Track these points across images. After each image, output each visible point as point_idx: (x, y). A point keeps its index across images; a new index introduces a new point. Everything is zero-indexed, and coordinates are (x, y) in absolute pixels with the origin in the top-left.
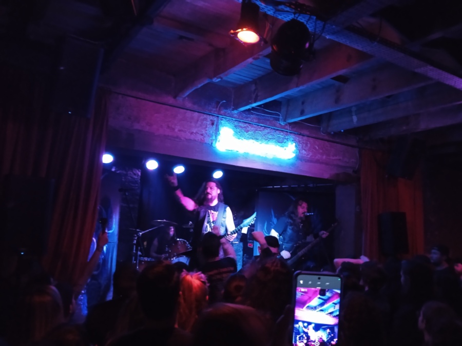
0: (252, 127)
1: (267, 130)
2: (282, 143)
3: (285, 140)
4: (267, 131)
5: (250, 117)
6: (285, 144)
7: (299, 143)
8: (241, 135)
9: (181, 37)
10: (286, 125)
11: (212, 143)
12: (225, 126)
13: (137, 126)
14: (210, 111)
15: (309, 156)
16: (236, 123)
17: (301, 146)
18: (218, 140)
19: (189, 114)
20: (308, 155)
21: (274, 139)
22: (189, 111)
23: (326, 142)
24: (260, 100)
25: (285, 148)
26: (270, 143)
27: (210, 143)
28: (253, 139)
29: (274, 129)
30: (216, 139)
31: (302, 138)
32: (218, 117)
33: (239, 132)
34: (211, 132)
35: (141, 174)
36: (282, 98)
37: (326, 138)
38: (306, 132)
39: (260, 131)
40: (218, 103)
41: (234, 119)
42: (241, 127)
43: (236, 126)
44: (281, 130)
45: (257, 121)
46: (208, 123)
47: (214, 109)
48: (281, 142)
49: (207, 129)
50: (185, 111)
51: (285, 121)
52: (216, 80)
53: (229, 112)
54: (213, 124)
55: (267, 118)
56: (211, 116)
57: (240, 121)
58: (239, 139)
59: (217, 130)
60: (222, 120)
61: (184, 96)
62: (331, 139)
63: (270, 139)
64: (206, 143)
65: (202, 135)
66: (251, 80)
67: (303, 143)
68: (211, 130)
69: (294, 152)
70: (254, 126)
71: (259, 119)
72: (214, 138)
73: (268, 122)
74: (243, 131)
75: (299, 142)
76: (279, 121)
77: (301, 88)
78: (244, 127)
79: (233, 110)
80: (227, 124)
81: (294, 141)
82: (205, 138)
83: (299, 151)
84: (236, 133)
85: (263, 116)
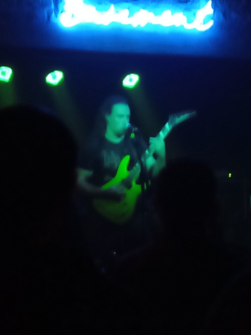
11: (49, 17)
18: (60, 10)
25: (193, 11)
30: (57, 9)
69: (212, 19)
72: (53, 6)
83: (225, 15)
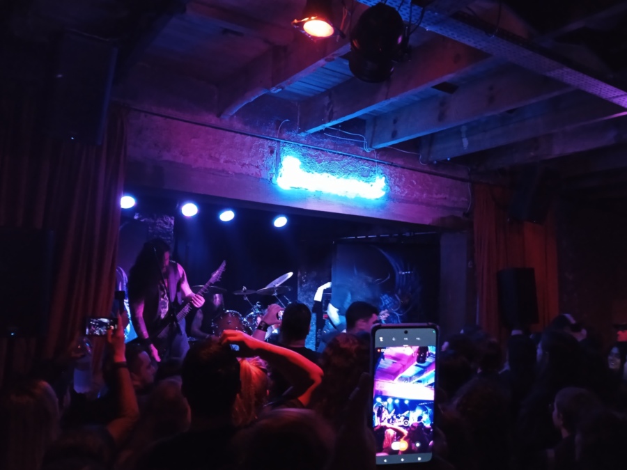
0: (326, 155)
1: (347, 159)
2: (367, 177)
3: (372, 173)
4: (346, 161)
5: (323, 143)
6: (372, 179)
7: (390, 177)
8: (311, 167)
9: (226, 31)
10: (372, 152)
11: (271, 179)
12: (288, 154)
13: (167, 156)
14: (269, 133)
15: (403, 195)
16: (304, 151)
17: (393, 181)
18: (280, 174)
19: (238, 138)
20: (403, 192)
21: (357, 171)
22: (238, 134)
23: (427, 175)
24: (336, 119)
25: (371, 183)
26: (350, 177)
28: (327, 172)
29: (356, 158)
30: (277, 173)
31: (394, 170)
32: (278, 142)
33: (309, 163)
34: (270, 163)
35: (175, 222)
36: (366, 114)
37: (427, 169)
38: (400, 162)
39: (337, 160)
40: (278, 123)
41: (301, 145)
42: (311, 156)
43: (303, 155)
44: (366, 159)
45: (332, 147)
46: (266, 151)
47: (273, 132)
48: (366, 175)
49: (265, 159)
50: (233, 134)
51: (371, 147)
52: (275, 91)
53: (295, 135)
54: (272, 152)
55: (348, 143)
56: (269, 141)
57: (309, 148)
58: (308, 172)
59: (278, 160)
60: (284, 146)
61: (231, 114)
62: (434, 171)
63: (351, 171)
64: (263, 179)
65: (257, 167)
66: (323, 90)
67: (396, 177)
68: (270, 160)
69: (383, 190)
70: (329, 153)
71: (335, 144)
72: (274, 171)
73: (348, 149)
74: (313, 161)
75: (391, 175)
76: (363, 147)
77: (393, 100)
78: (315, 156)
79: (299, 132)
80: (292, 151)
81: (384, 174)
82: (262, 172)
83: (391, 188)
84: (304, 164)
85: (341, 140)
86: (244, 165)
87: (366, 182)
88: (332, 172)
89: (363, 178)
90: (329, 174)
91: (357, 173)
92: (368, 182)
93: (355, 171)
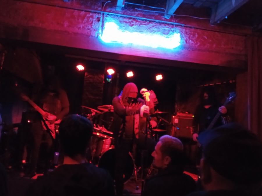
0: (137, 21)
1: (152, 23)
2: (167, 34)
3: (171, 32)
4: (151, 25)
5: (135, 14)
6: (171, 36)
7: (184, 34)
8: (125, 29)
10: (172, 17)
11: (98, 36)
12: (110, 21)
13: (31, 24)
14: (97, 9)
15: (196, 46)
16: (121, 19)
17: (188, 37)
19: (76, 13)
20: (196, 44)
21: (160, 31)
22: (76, 10)
23: (216, 33)
25: (170, 38)
26: (155, 35)
27: (96, 36)
28: (137, 32)
30: (102, 32)
31: (190, 30)
32: (103, 14)
33: (124, 26)
34: (97, 27)
39: (145, 25)
40: (103, 3)
41: (120, 15)
42: (126, 22)
43: (121, 22)
44: (167, 23)
46: (95, 20)
47: (100, 9)
49: (93, 24)
50: (73, 10)
53: (114, 10)
54: (99, 21)
55: (152, 14)
56: (96, 14)
57: (125, 17)
58: (124, 32)
59: (103, 25)
60: (106, 16)
63: (155, 31)
64: (92, 36)
65: (89, 29)
67: (191, 34)
68: (97, 25)
69: (180, 42)
70: (139, 20)
72: (100, 31)
73: (153, 18)
74: (128, 25)
75: (186, 33)
76: (164, 15)
78: (129, 22)
80: (112, 19)
81: (181, 32)
82: (91, 32)
83: (186, 41)
84: (121, 27)
85: (148, 12)
86: (79, 28)
87: (166, 37)
88: (141, 32)
89: (164, 35)
90: (139, 33)
91: (159, 32)
92: (168, 38)
93: (158, 31)
